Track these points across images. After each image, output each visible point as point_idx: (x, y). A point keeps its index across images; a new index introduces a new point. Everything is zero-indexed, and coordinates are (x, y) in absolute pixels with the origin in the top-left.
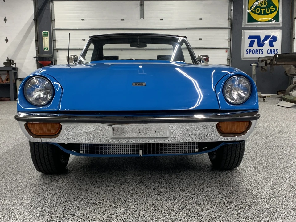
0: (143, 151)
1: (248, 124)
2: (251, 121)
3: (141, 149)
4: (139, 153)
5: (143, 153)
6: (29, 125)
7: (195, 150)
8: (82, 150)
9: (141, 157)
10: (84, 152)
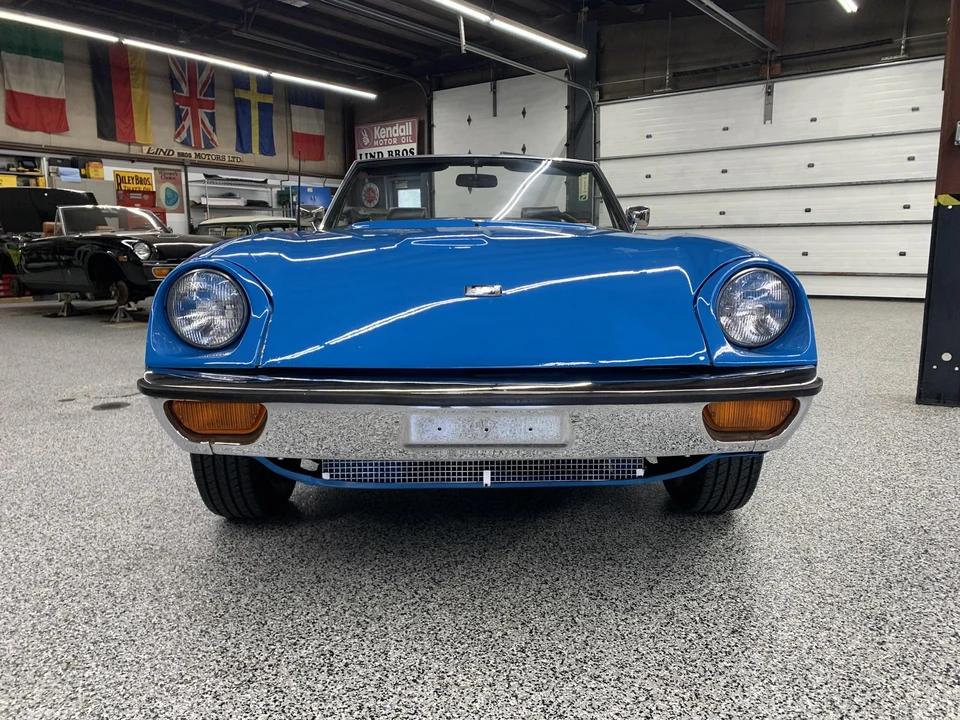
0: (492, 474)
1: (787, 405)
2: (799, 398)
3: (487, 469)
4: (482, 479)
5: (492, 479)
6: (175, 407)
7: (635, 472)
8: (326, 471)
9: (487, 490)
10: (331, 476)
